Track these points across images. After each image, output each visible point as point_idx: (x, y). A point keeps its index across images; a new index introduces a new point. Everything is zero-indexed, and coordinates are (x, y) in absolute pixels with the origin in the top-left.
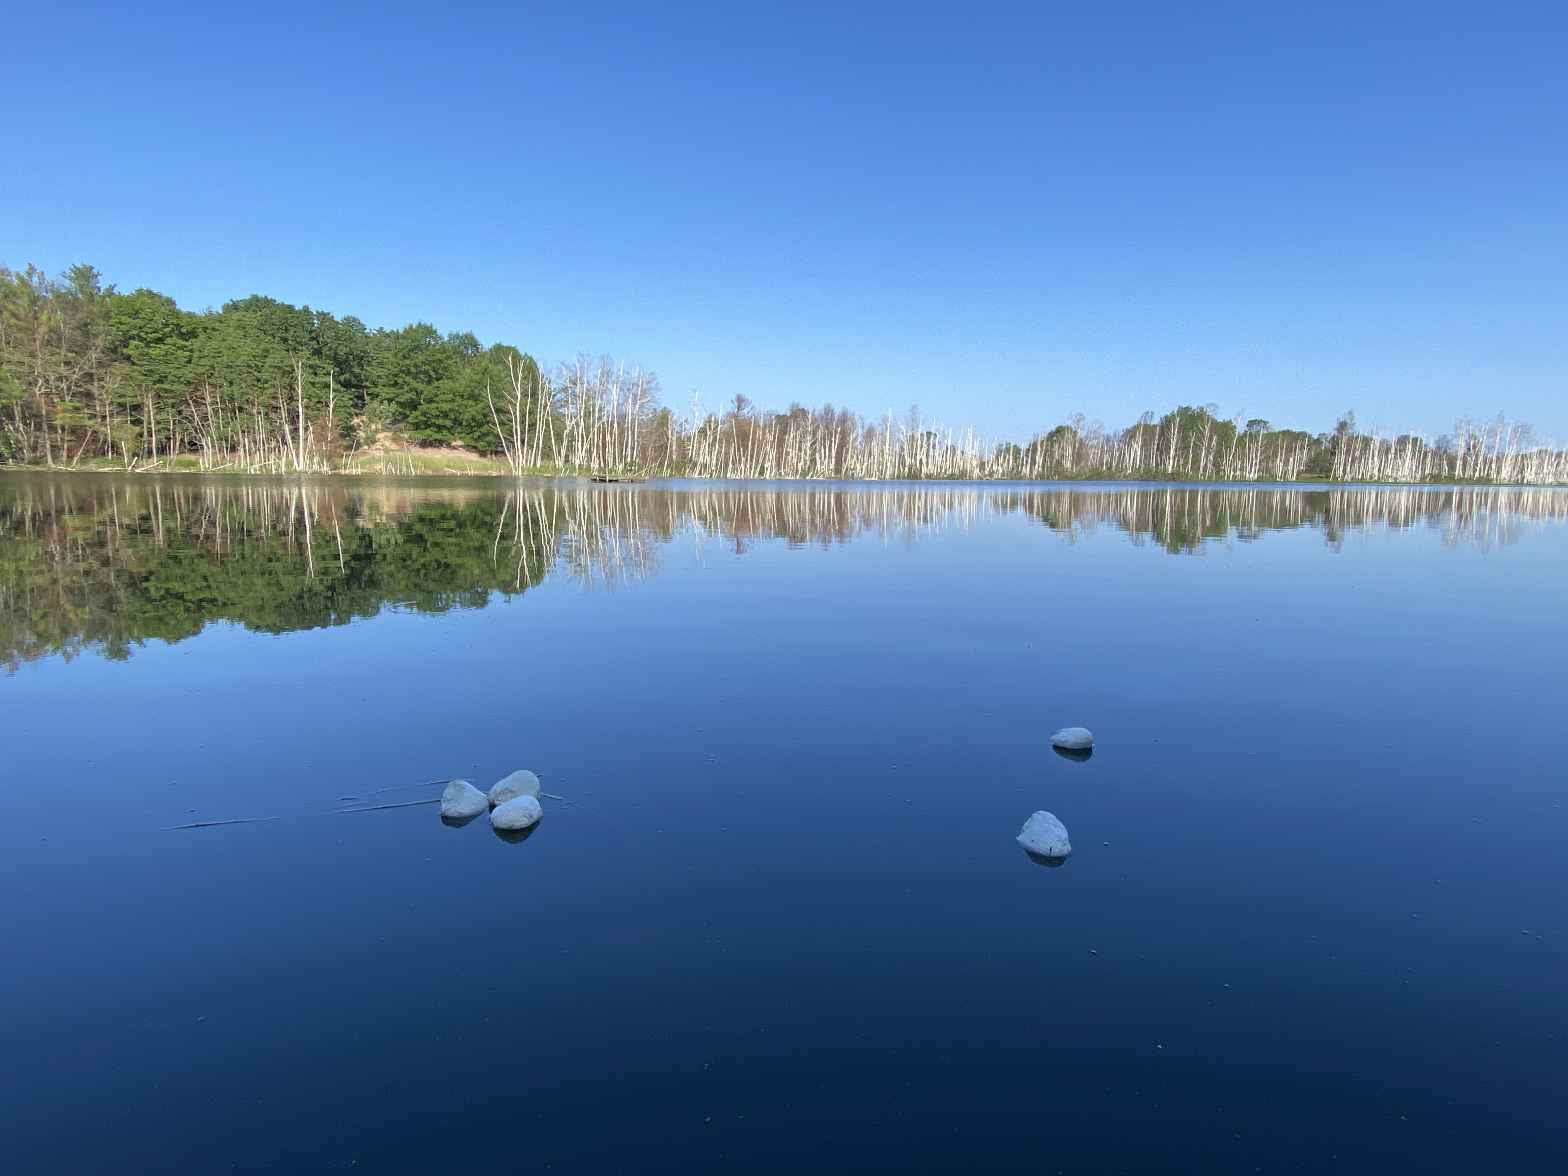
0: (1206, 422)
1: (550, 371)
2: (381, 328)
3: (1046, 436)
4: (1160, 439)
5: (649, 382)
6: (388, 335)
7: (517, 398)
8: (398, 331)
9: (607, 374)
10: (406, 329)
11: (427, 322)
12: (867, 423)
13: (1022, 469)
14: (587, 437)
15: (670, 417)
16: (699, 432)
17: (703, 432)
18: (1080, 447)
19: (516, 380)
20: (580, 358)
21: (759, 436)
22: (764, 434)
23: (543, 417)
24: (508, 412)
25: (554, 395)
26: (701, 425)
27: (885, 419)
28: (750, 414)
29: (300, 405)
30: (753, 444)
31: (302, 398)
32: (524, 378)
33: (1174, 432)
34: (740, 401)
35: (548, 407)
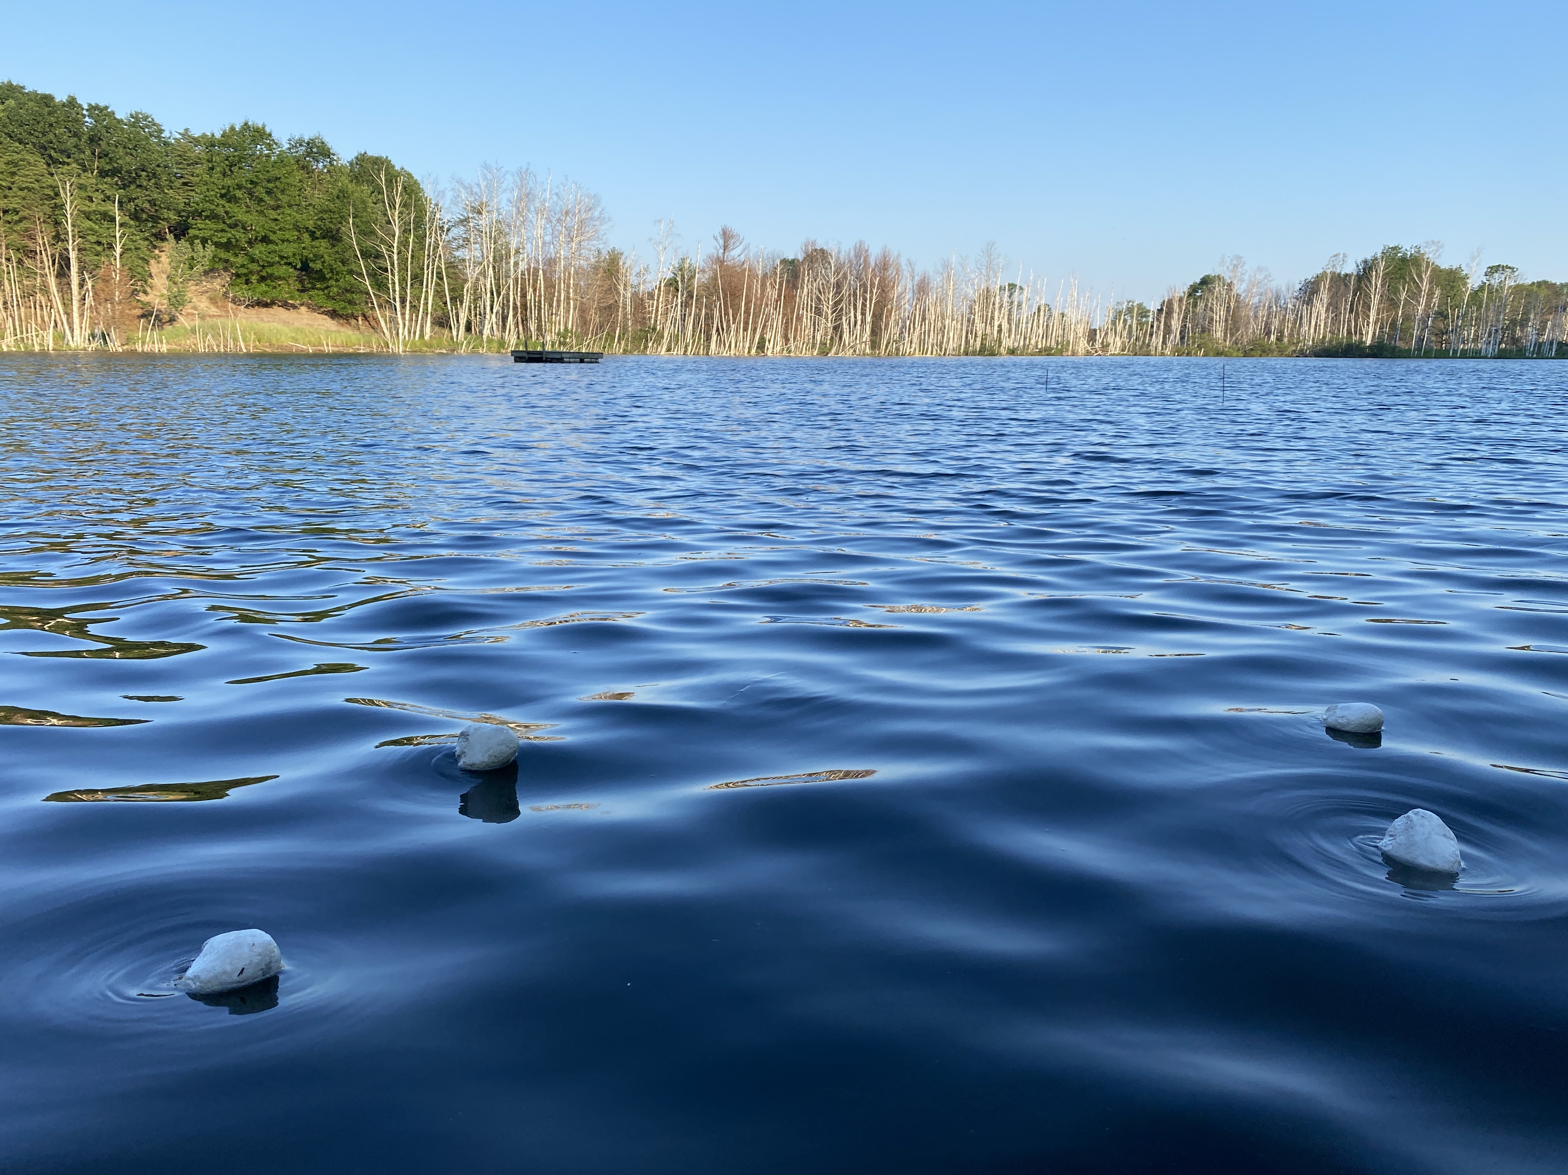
0: (1423, 269)
1: (442, 194)
2: (187, 130)
3: (1186, 290)
4: (1355, 295)
5: (590, 209)
6: (196, 141)
7: (394, 236)
8: (213, 135)
9: (527, 196)
10: (224, 132)
11: (257, 121)
12: (919, 270)
13: (1150, 340)
14: (499, 294)
15: (621, 264)
16: (665, 285)
17: (672, 284)
18: (1237, 308)
19: (393, 206)
20: (486, 172)
21: (756, 291)
22: (763, 285)
23: (433, 265)
24: (379, 256)
25: (448, 230)
26: (670, 275)
27: (946, 265)
28: (742, 258)
29: (70, 248)
30: (748, 303)
31: (73, 236)
32: (405, 205)
33: (1377, 281)
34: (727, 237)
35: (440, 248)
